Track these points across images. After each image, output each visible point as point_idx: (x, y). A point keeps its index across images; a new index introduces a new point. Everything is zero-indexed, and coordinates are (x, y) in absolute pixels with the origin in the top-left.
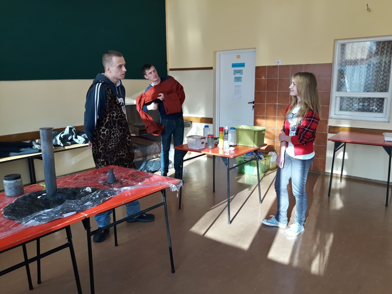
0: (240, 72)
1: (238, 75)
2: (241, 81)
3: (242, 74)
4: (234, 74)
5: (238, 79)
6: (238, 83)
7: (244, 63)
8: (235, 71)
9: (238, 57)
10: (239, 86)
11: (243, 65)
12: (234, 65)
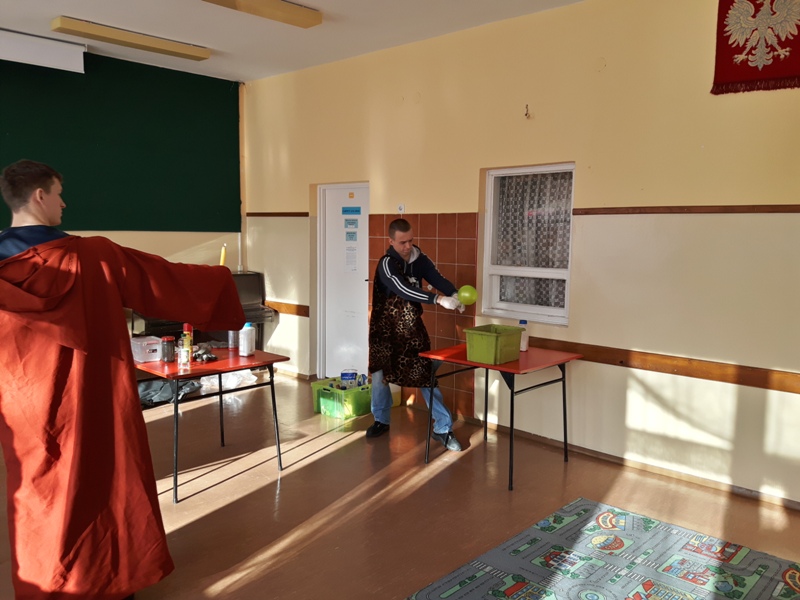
0: (353, 223)
1: (351, 229)
2: (356, 240)
3: (356, 227)
4: (346, 227)
5: (351, 236)
6: (351, 243)
7: (359, 208)
8: (346, 220)
9: (351, 195)
10: (354, 249)
11: (357, 211)
12: (346, 211)
